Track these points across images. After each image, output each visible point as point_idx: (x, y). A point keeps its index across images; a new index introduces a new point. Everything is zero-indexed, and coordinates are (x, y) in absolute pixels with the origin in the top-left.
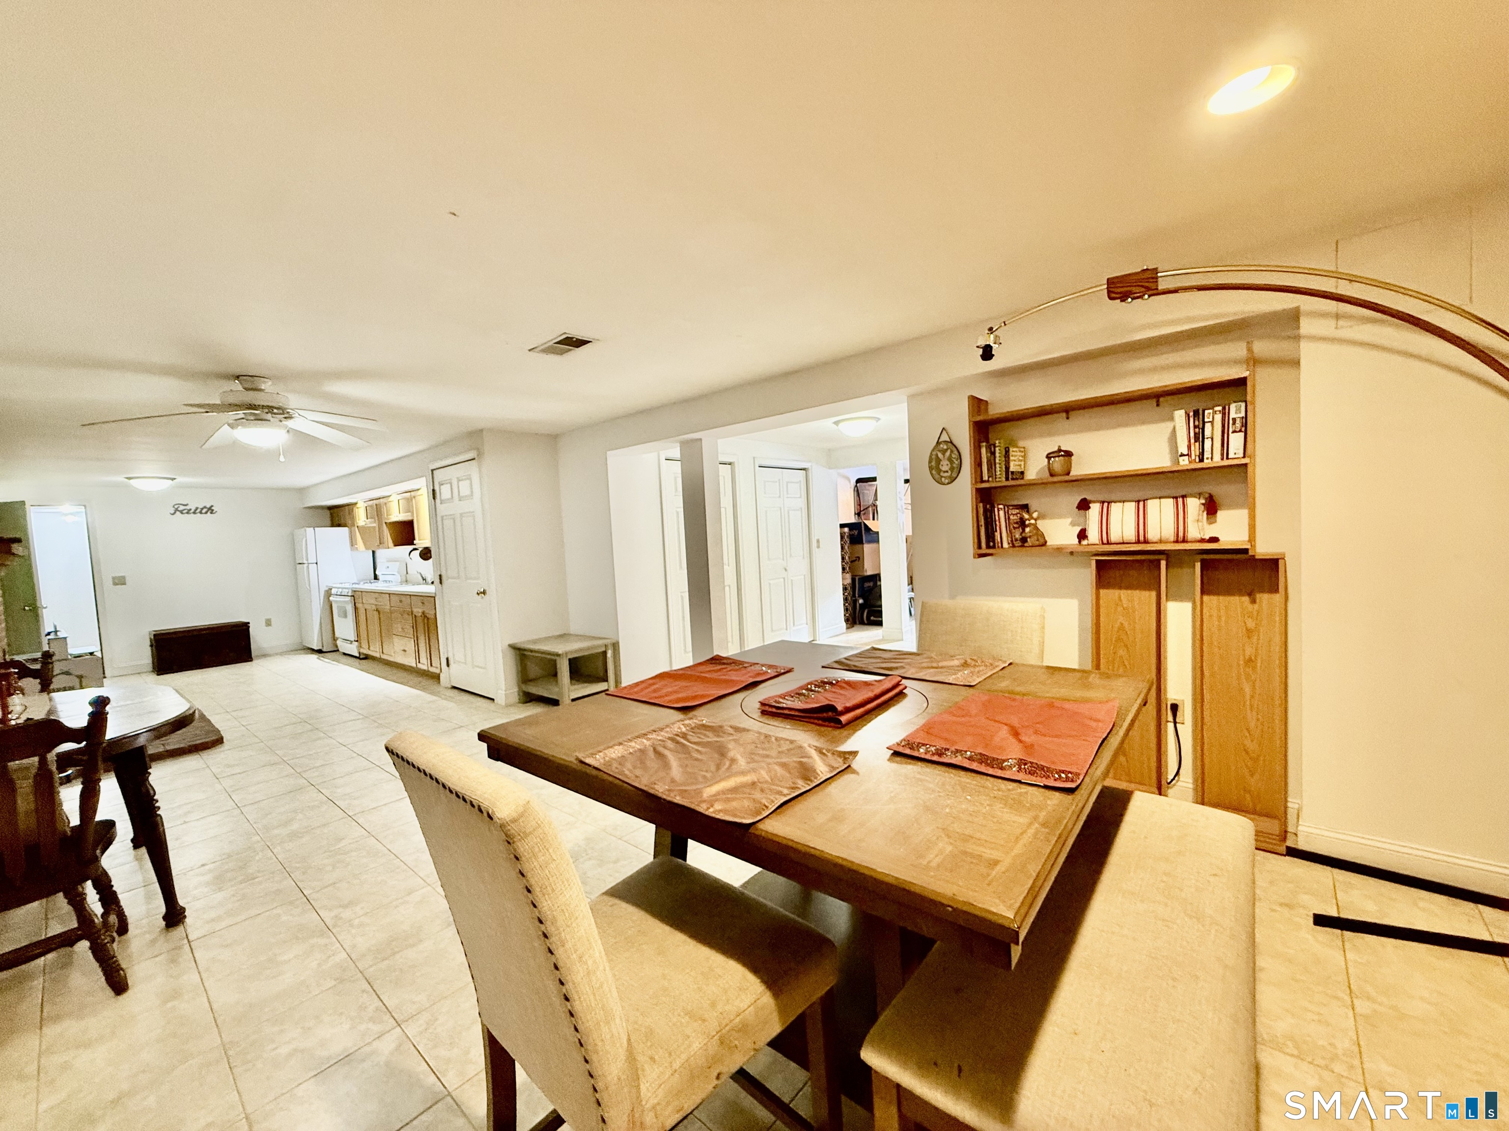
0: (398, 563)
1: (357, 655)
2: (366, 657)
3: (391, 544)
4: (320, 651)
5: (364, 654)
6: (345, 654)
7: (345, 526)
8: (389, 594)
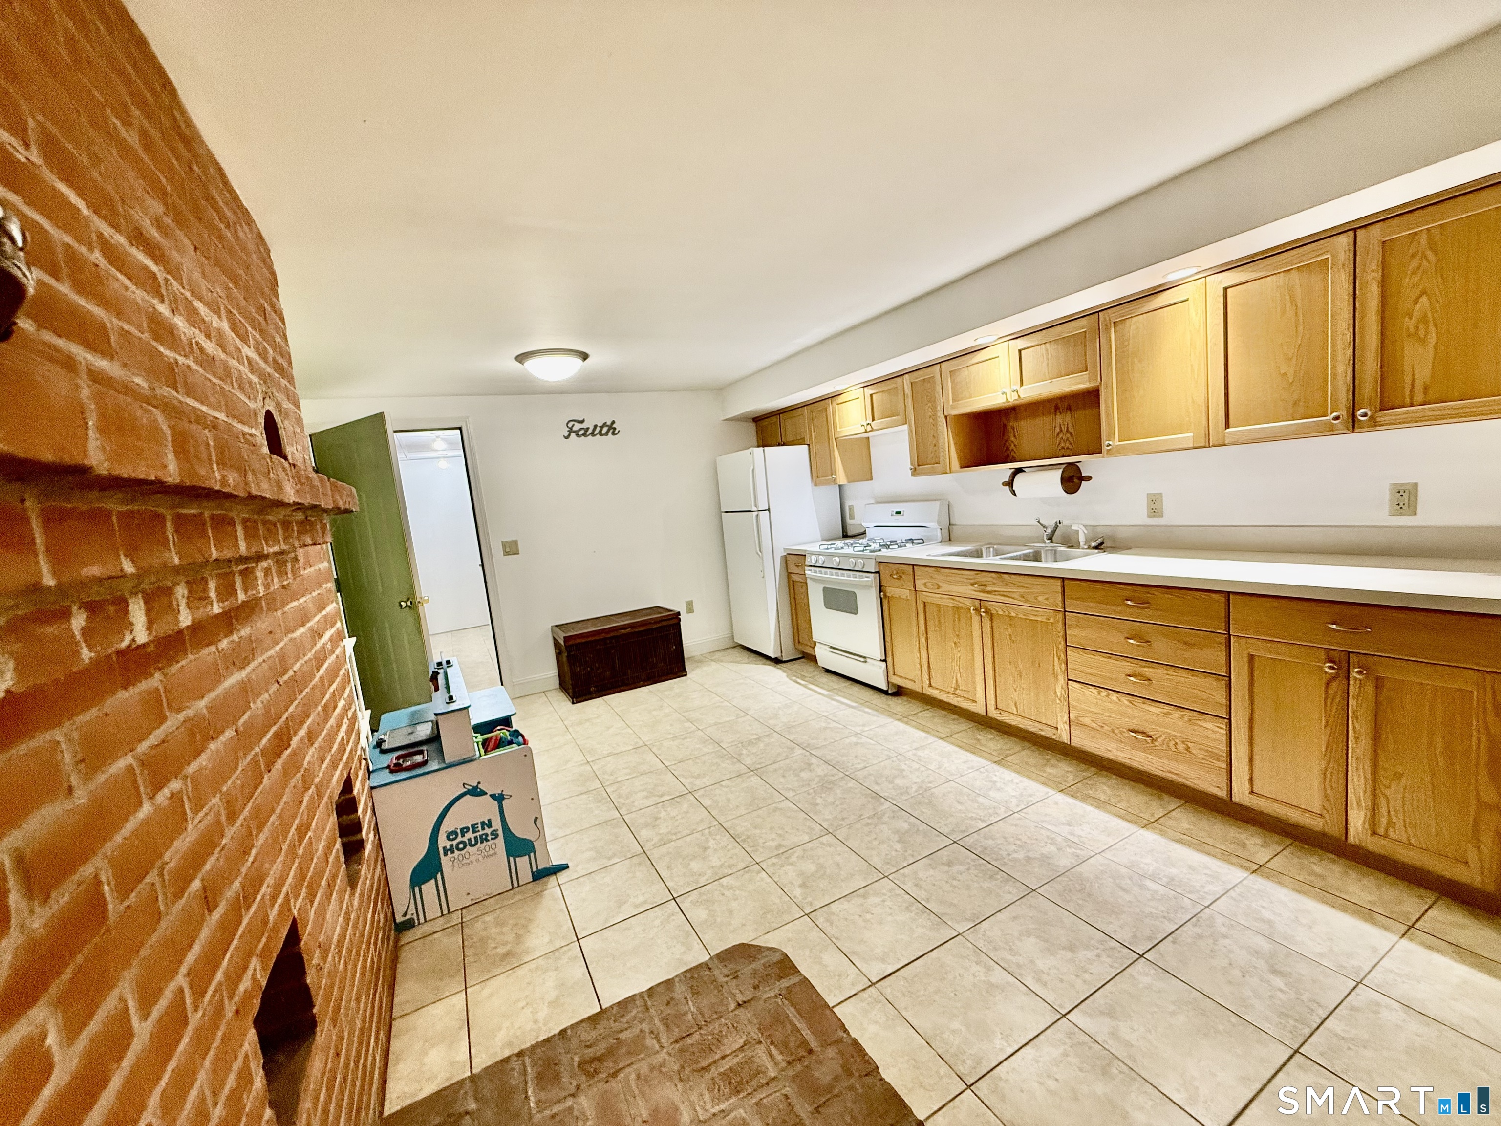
0: (938, 503)
1: (885, 688)
2: (899, 692)
3: (956, 463)
4: (777, 661)
5: (894, 685)
6: (828, 671)
7: (800, 442)
8: (1063, 579)
